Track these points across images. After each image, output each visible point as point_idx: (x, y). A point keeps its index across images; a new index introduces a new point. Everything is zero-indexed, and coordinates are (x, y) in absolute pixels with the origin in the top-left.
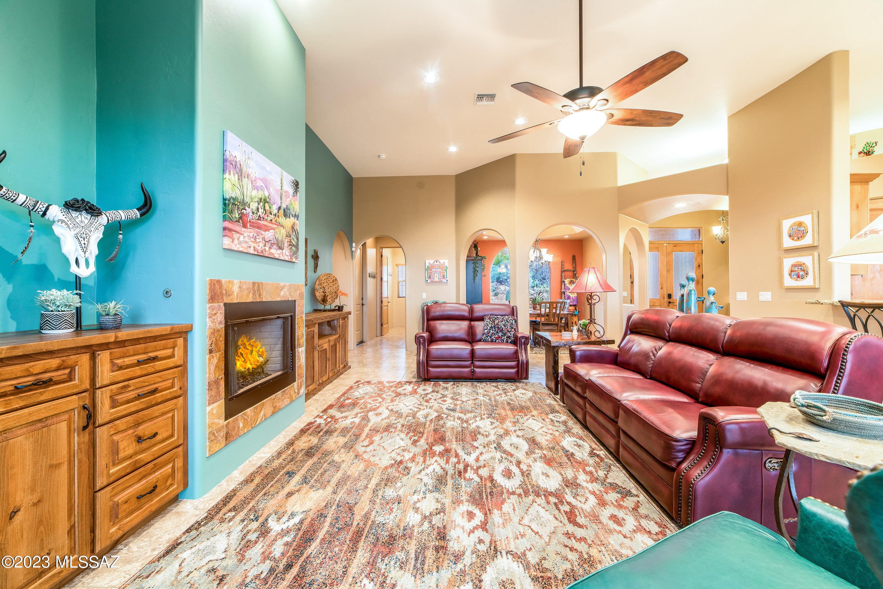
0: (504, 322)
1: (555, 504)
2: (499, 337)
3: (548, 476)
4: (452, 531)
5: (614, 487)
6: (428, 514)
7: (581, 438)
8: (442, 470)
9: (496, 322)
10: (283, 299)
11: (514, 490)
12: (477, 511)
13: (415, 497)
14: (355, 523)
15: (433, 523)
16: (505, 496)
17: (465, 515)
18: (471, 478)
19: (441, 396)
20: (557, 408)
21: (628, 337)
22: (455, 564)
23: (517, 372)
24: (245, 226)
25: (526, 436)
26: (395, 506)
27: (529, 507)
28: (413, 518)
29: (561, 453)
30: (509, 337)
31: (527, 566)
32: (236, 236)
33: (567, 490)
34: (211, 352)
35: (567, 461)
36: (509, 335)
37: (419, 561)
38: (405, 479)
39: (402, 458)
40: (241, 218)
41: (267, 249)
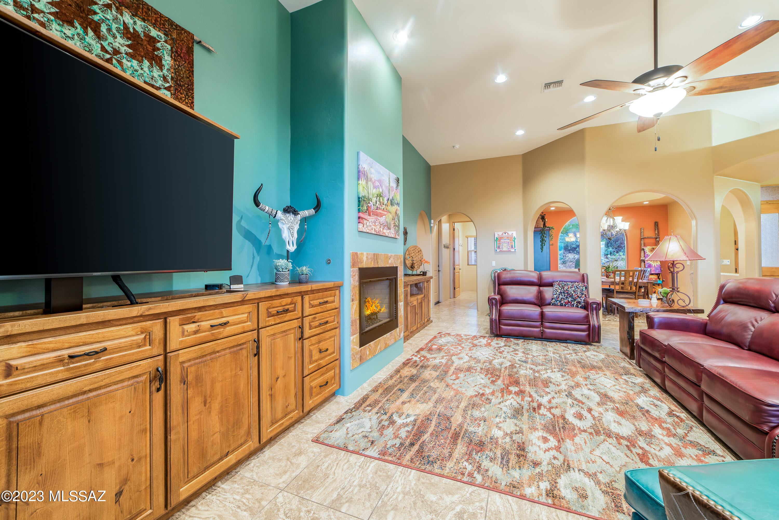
0: (573, 289)
1: (627, 446)
2: (569, 302)
3: (620, 424)
4: (530, 447)
5: (694, 444)
6: (509, 432)
7: (659, 400)
8: (518, 405)
9: (566, 288)
10: (391, 266)
11: (586, 429)
12: (551, 438)
13: (498, 420)
14: (453, 428)
15: (514, 438)
16: (577, 431)
17: (541, 438)
18: (544, 414)
19: (513, 350)
20: (632, 371)
21: (720, 307)
22: (534, 468)
23: (589, 335)
24: (369, 215)
25: (597, 390)
26: (482, 422)
27: (600, 444)
28: (498, 434)
29: (635, 408)
30: (579, 302)
31: (598, 483)
32: (365, 222)
33: (640, 438)
34: (353, 300)
35: (642, 416)
36: (580, 300)
37: (505, 460)
38: (487, 406)
39: (484, 392)
40: (367, 209)
41: (381, 229)
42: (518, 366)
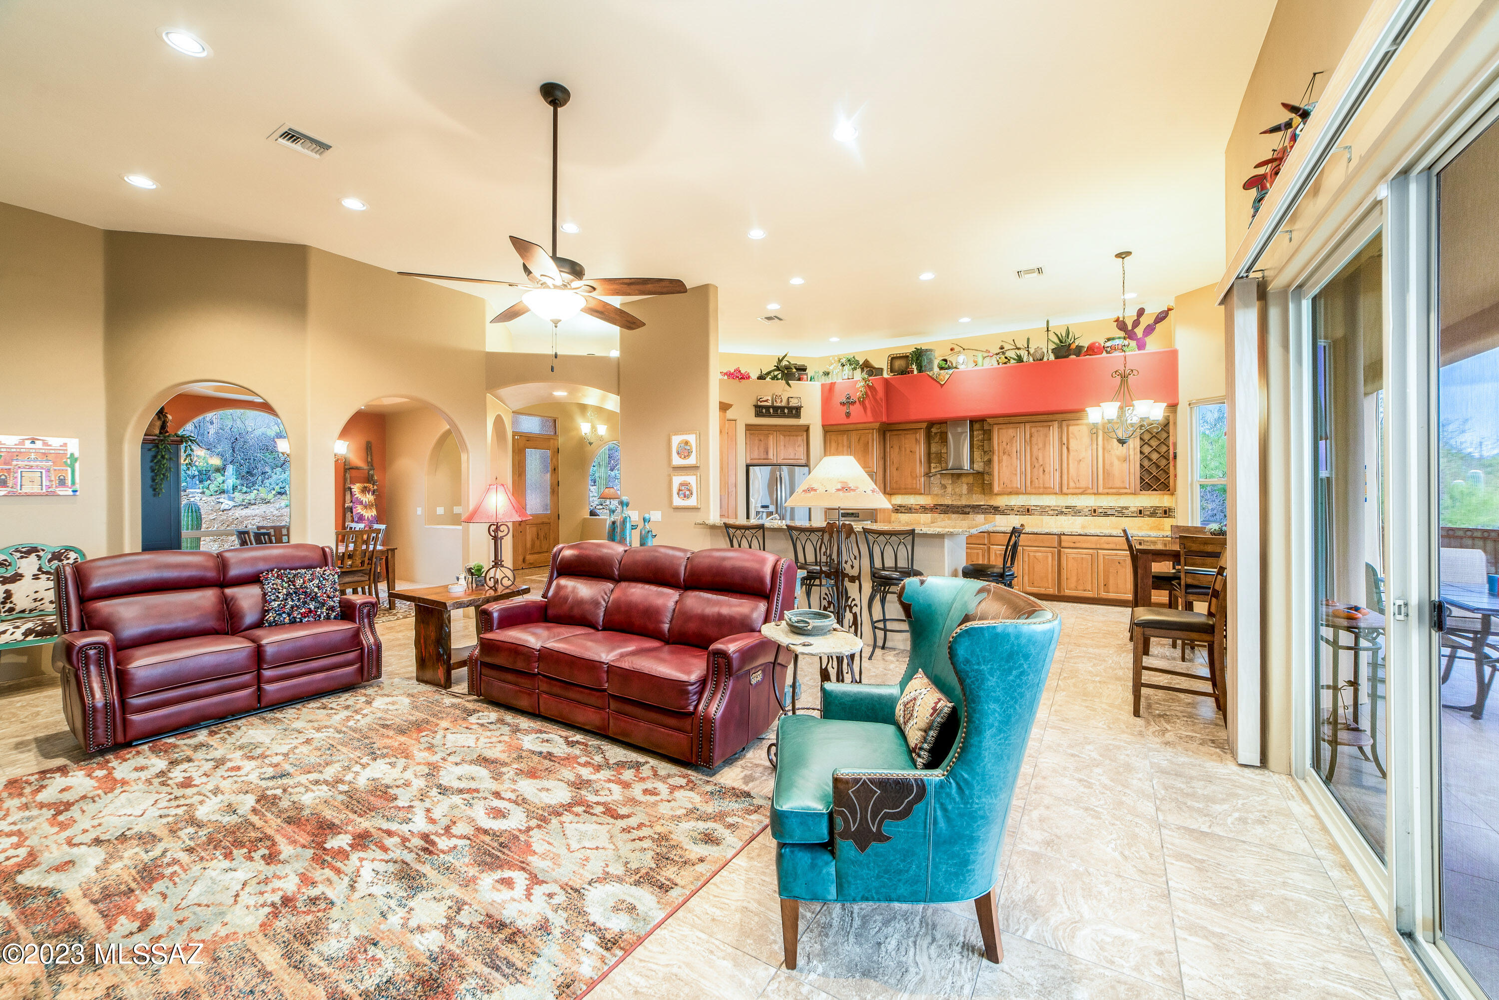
0: (316, 581)
1: (585, 811)
2: (310, 611)
3: (548, 790)
4: (504, 912)
5: (621, 765)
6: (445, 921)
7: (541, 732)
8: (391, 864)
9: (299, 582)
11: (526, 825)
12: (507, 874)
13: (395, 920)
15: (467, 923)
16: (523, 837)
17: (498, 886)
18: (452, 846)
20: (470, 706)
21: (555, 583)
22: (549, 934)
23: (361, 670)
25: (468, 758)
26: (372, 951)
27: (563, 831)
28: (432, 941)
29: (536, 758)
30: (332, 609)
31: (620, 880)
33: (583, 792)
35: (552, 763)
36: (332, 603)
37: (504, 967)
38: (335, 913)
39: (281, 893)
42: (279, 792)
